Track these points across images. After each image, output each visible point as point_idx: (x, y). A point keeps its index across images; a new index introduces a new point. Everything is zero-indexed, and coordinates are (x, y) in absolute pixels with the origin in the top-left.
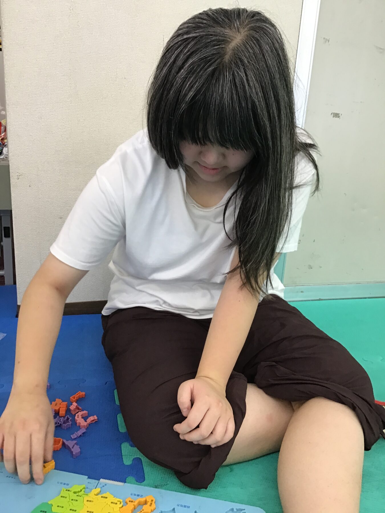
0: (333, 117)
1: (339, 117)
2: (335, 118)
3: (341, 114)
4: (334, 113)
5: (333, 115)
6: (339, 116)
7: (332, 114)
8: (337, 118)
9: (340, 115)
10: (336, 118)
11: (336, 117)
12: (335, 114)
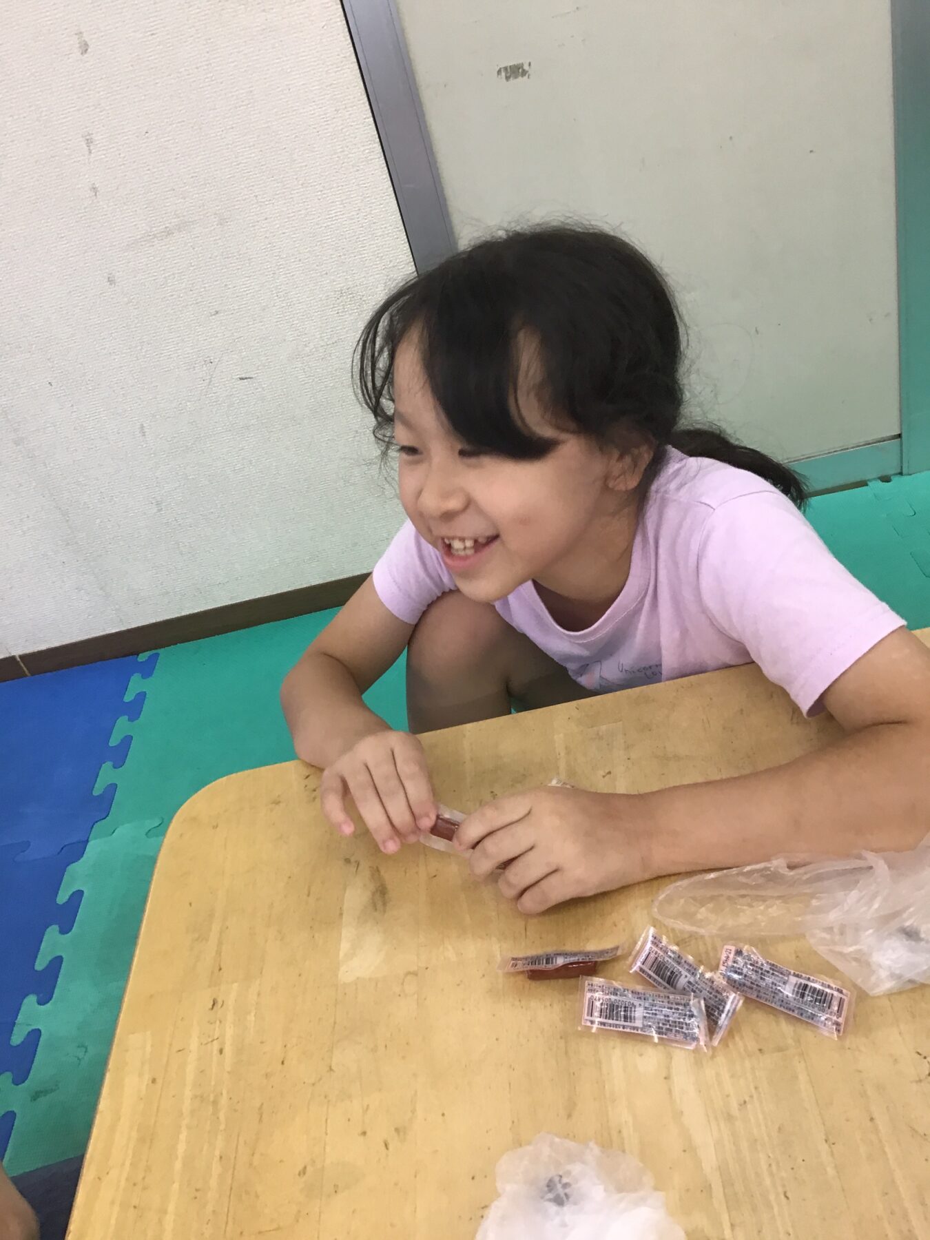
0: (507, 78)
1: (524, 73)
2: (512, 81)
3: (530, 64)
4: (506, 69)
5: (503, 74)
6: (524, 70)
7: (499, 72)
8: (520, 78)
9: (526, 67)
10: (517, 80)
11: (516, 78)
12: (509, 70)
